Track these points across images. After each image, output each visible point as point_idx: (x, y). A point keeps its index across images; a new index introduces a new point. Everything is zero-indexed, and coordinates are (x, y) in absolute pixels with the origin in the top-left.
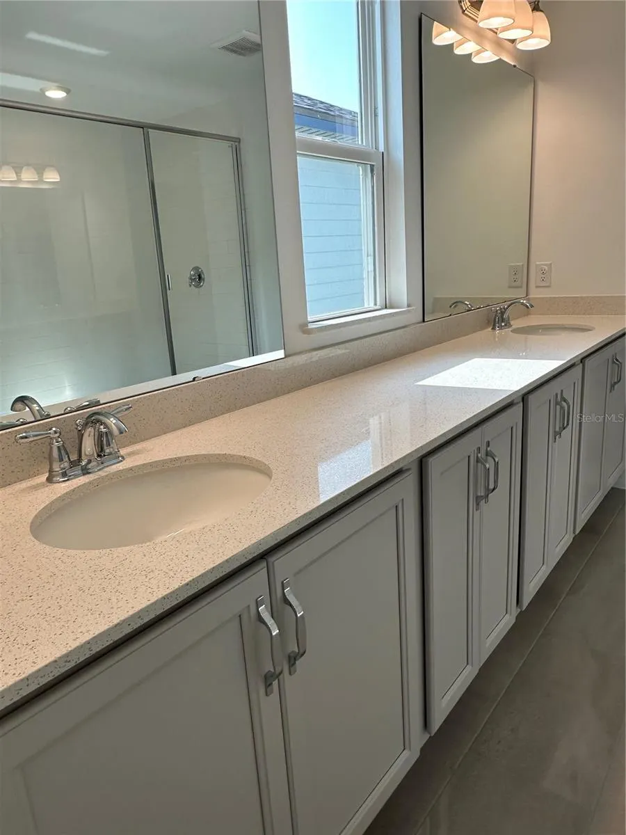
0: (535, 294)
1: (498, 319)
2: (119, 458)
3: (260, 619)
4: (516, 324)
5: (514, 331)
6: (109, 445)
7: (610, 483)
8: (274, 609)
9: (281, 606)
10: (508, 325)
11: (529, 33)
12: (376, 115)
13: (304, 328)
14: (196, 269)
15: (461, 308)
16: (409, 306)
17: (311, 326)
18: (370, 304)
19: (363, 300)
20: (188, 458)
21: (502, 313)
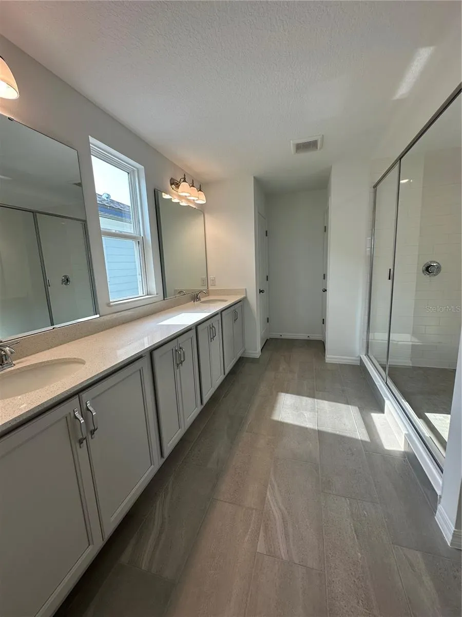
0: (210, 288)
1: (195, 298)
2: (11, 365)
3: (76, 418)
4: (202, 300)
5: (201, 302)
6: (6, 360)
7: (239, 355)
8: (83, 413)
9: (85, 412)
10: (200, 300)
11: (197, 199)
12: (139, 223)
13: (109, 305)
14: (65, 276)
15: (182, 294)
16: (157, 294)
17: (111, 304)
18: (141, 294)
19: (138, 292)
20: (48, 362)
21: (197, 296)
